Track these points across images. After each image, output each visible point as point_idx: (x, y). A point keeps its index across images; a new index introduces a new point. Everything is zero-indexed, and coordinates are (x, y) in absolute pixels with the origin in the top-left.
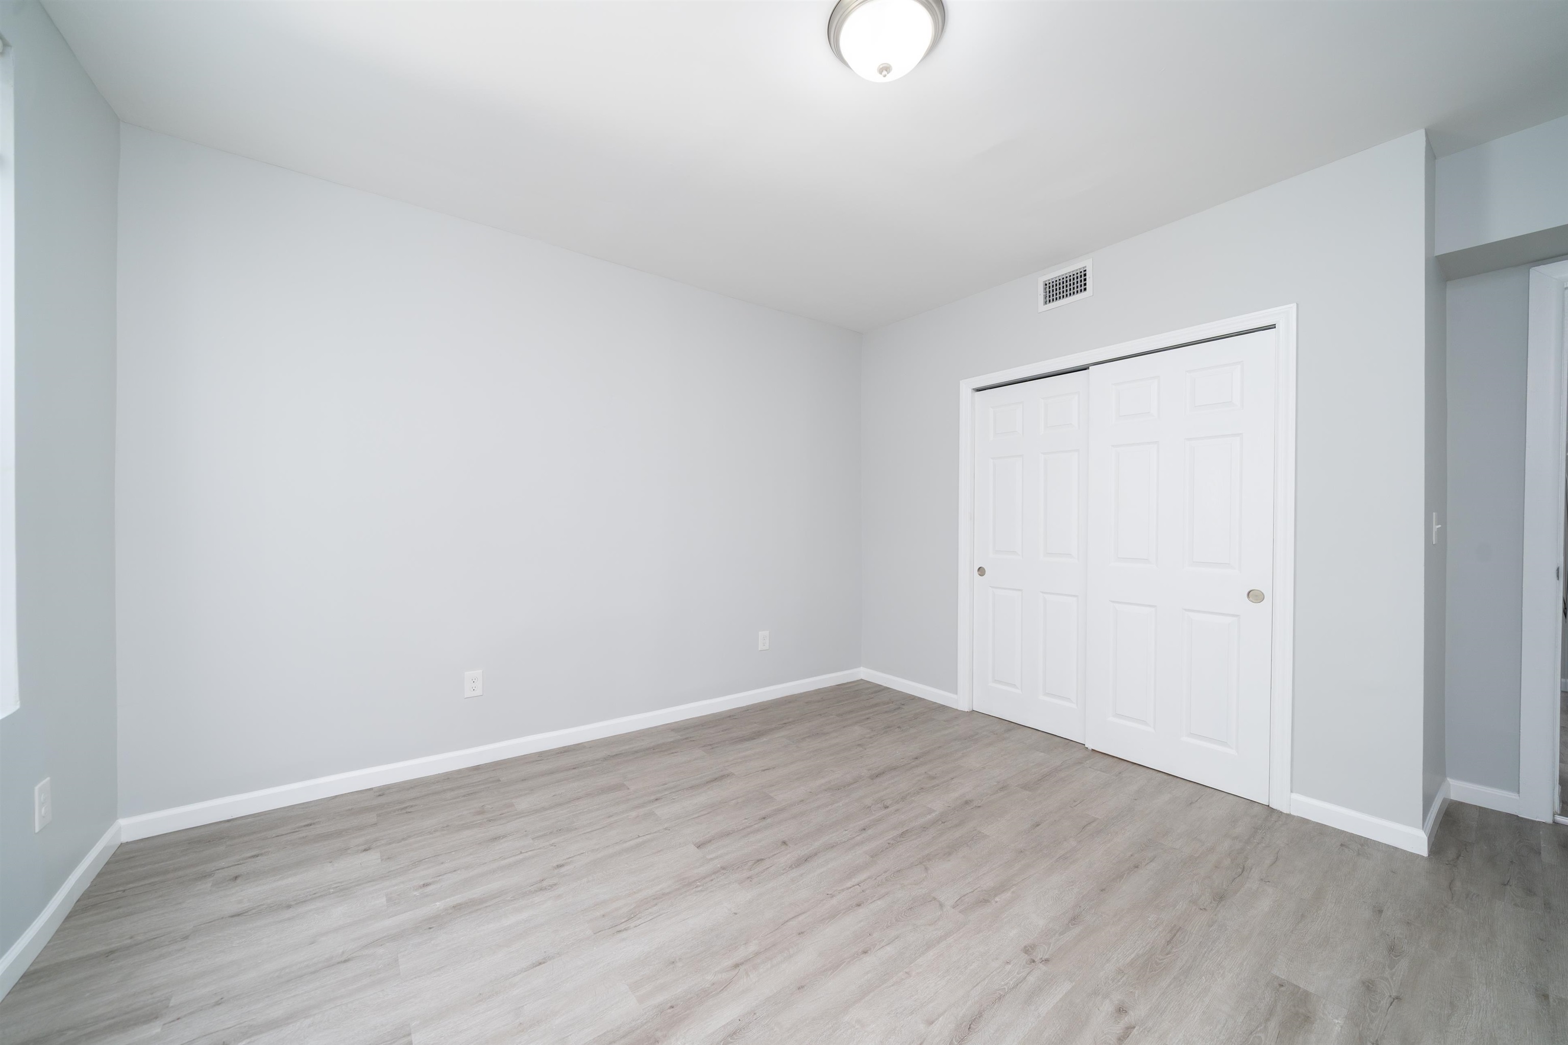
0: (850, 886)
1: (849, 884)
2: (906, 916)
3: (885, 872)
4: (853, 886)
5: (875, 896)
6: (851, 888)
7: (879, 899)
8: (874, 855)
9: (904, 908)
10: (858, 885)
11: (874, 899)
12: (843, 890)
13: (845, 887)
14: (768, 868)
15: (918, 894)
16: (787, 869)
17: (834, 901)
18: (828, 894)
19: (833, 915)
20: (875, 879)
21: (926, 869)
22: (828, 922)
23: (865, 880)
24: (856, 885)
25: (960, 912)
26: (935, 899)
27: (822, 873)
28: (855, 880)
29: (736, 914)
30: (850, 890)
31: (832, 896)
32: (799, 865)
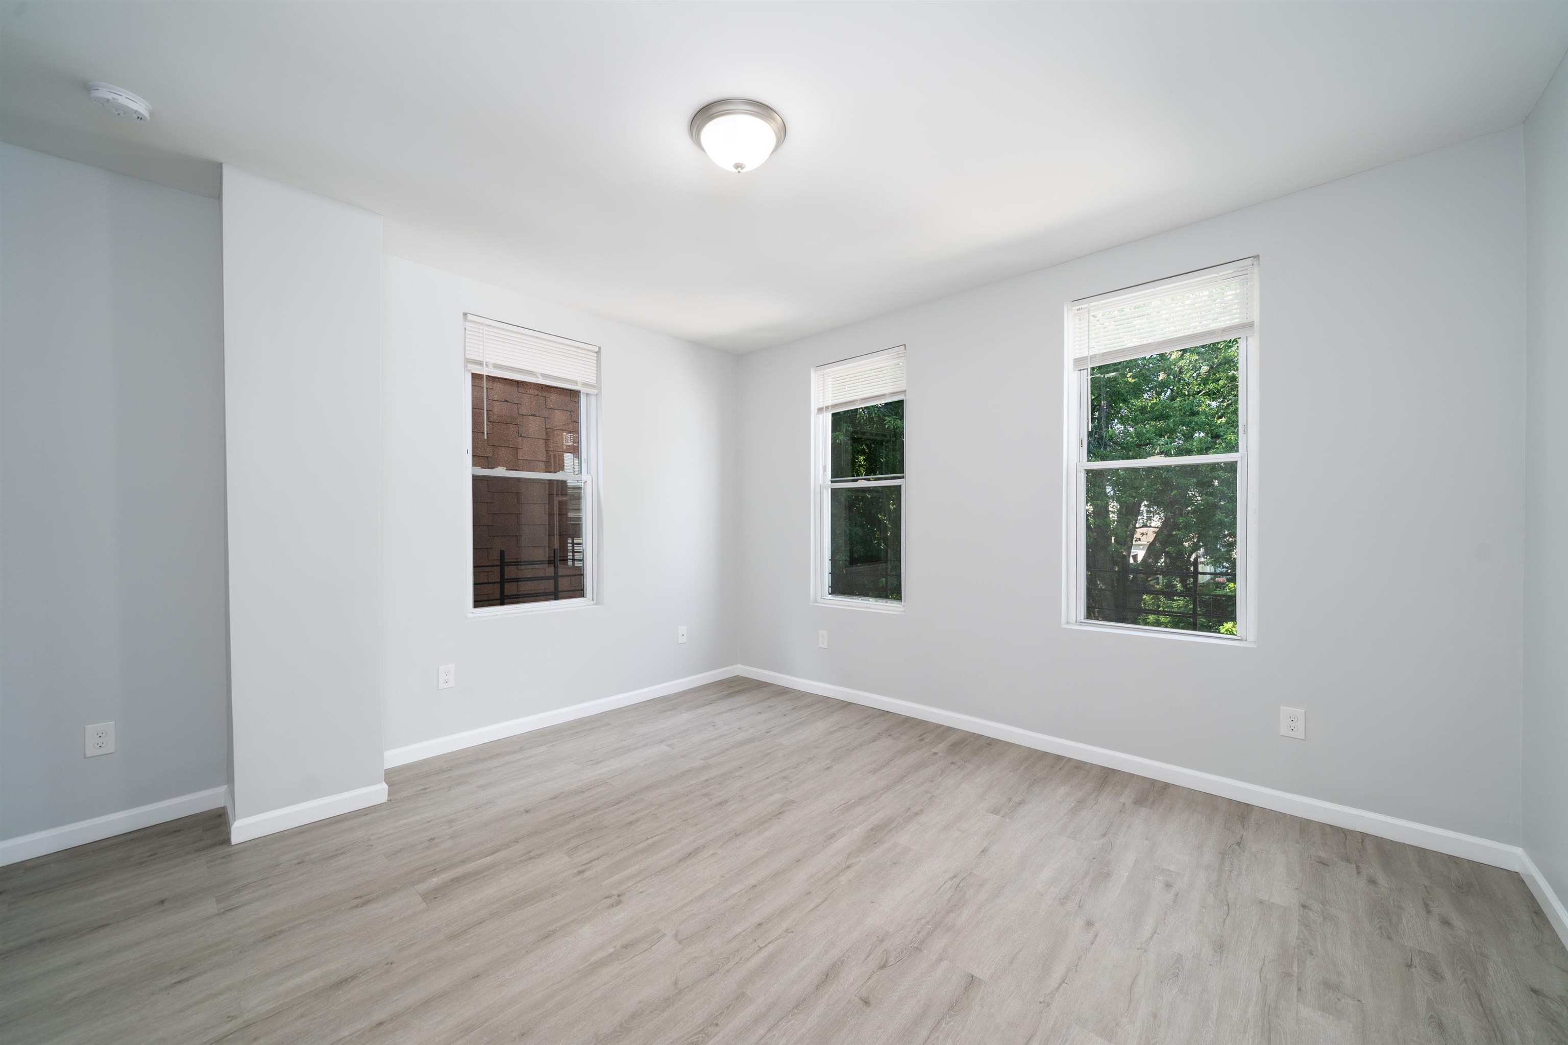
0: (770, 945)
1: (771, 947)
2: (714, 920)
3: (728, 971)
4: (766, 946)
5: (743, 937)
6: (769, 943)
7: (739, 934)
8: (740, 998)
9: (715, 927)
10: (761, 948)
11: (744, 933)
12: (777, 939)
13: (775, 943)
14: (868, 957)
15: (696, 945)
16: (845, 959)
17: (785, 925)
18: (792, 932)
19: (783, 912)
20: (741, 959)
21: (676, 983)
22: (787, 905)
23: (752, 956)
24: (763, 947)
25: (660, 930)
26: (680, 942)
27: (804, 958)
28: (764, 954)
29: (872, 902)
30: (769, 940)
31: (787, 931)
32: (834, 966)
